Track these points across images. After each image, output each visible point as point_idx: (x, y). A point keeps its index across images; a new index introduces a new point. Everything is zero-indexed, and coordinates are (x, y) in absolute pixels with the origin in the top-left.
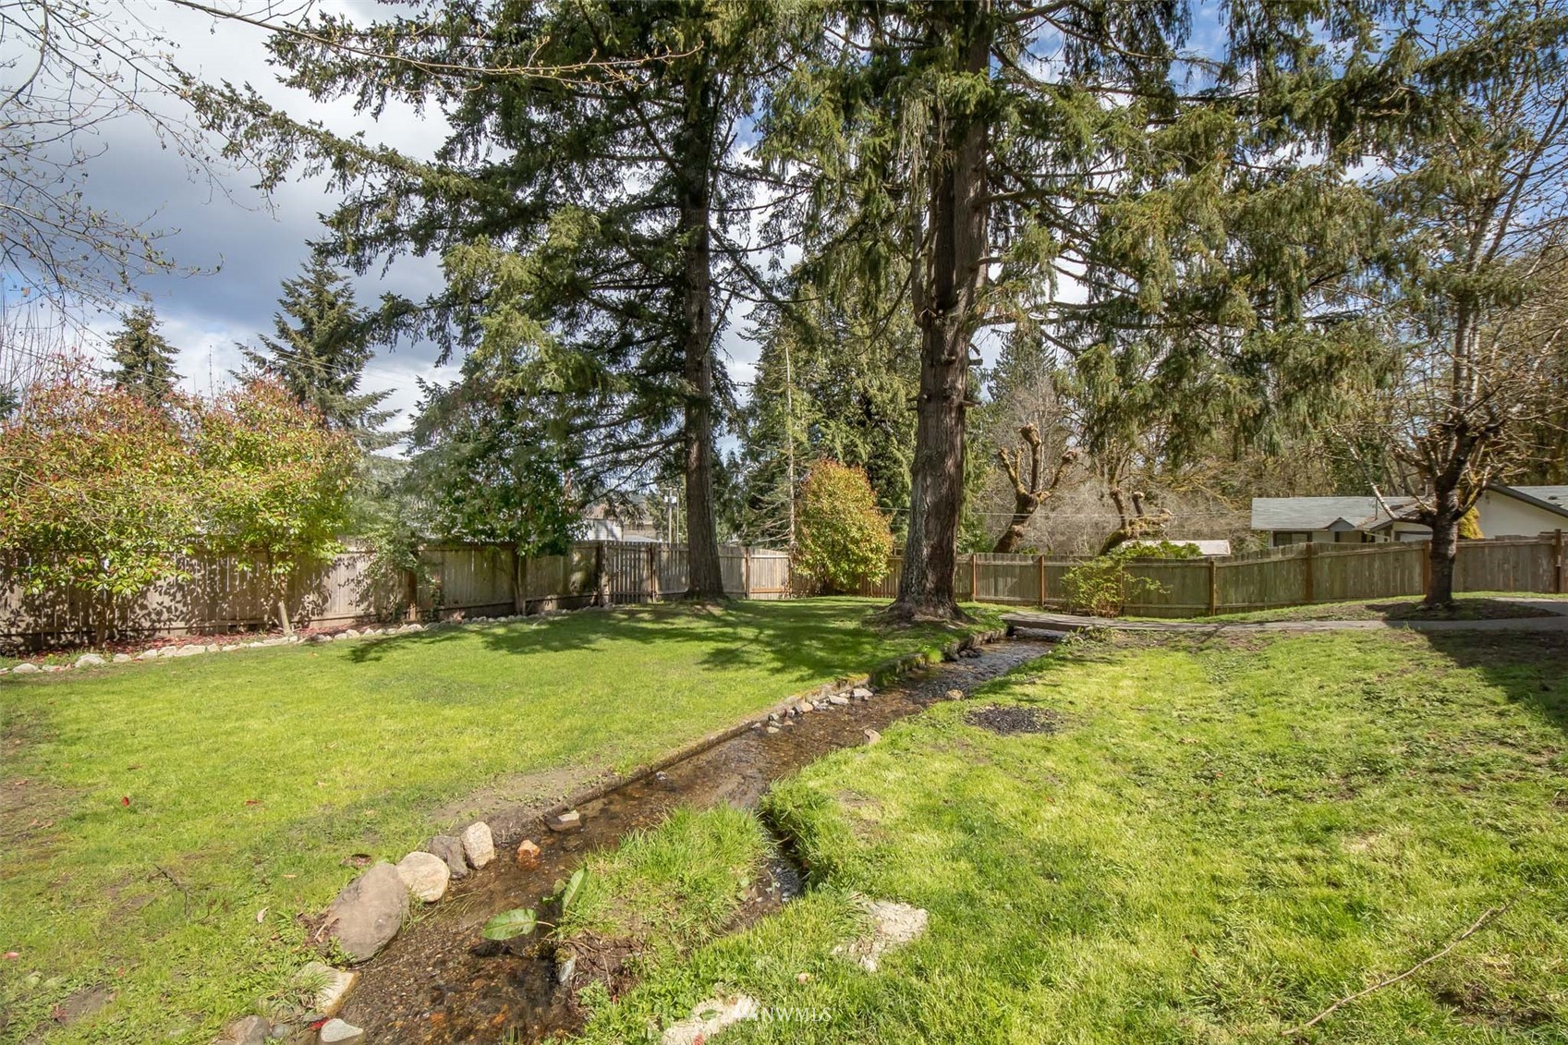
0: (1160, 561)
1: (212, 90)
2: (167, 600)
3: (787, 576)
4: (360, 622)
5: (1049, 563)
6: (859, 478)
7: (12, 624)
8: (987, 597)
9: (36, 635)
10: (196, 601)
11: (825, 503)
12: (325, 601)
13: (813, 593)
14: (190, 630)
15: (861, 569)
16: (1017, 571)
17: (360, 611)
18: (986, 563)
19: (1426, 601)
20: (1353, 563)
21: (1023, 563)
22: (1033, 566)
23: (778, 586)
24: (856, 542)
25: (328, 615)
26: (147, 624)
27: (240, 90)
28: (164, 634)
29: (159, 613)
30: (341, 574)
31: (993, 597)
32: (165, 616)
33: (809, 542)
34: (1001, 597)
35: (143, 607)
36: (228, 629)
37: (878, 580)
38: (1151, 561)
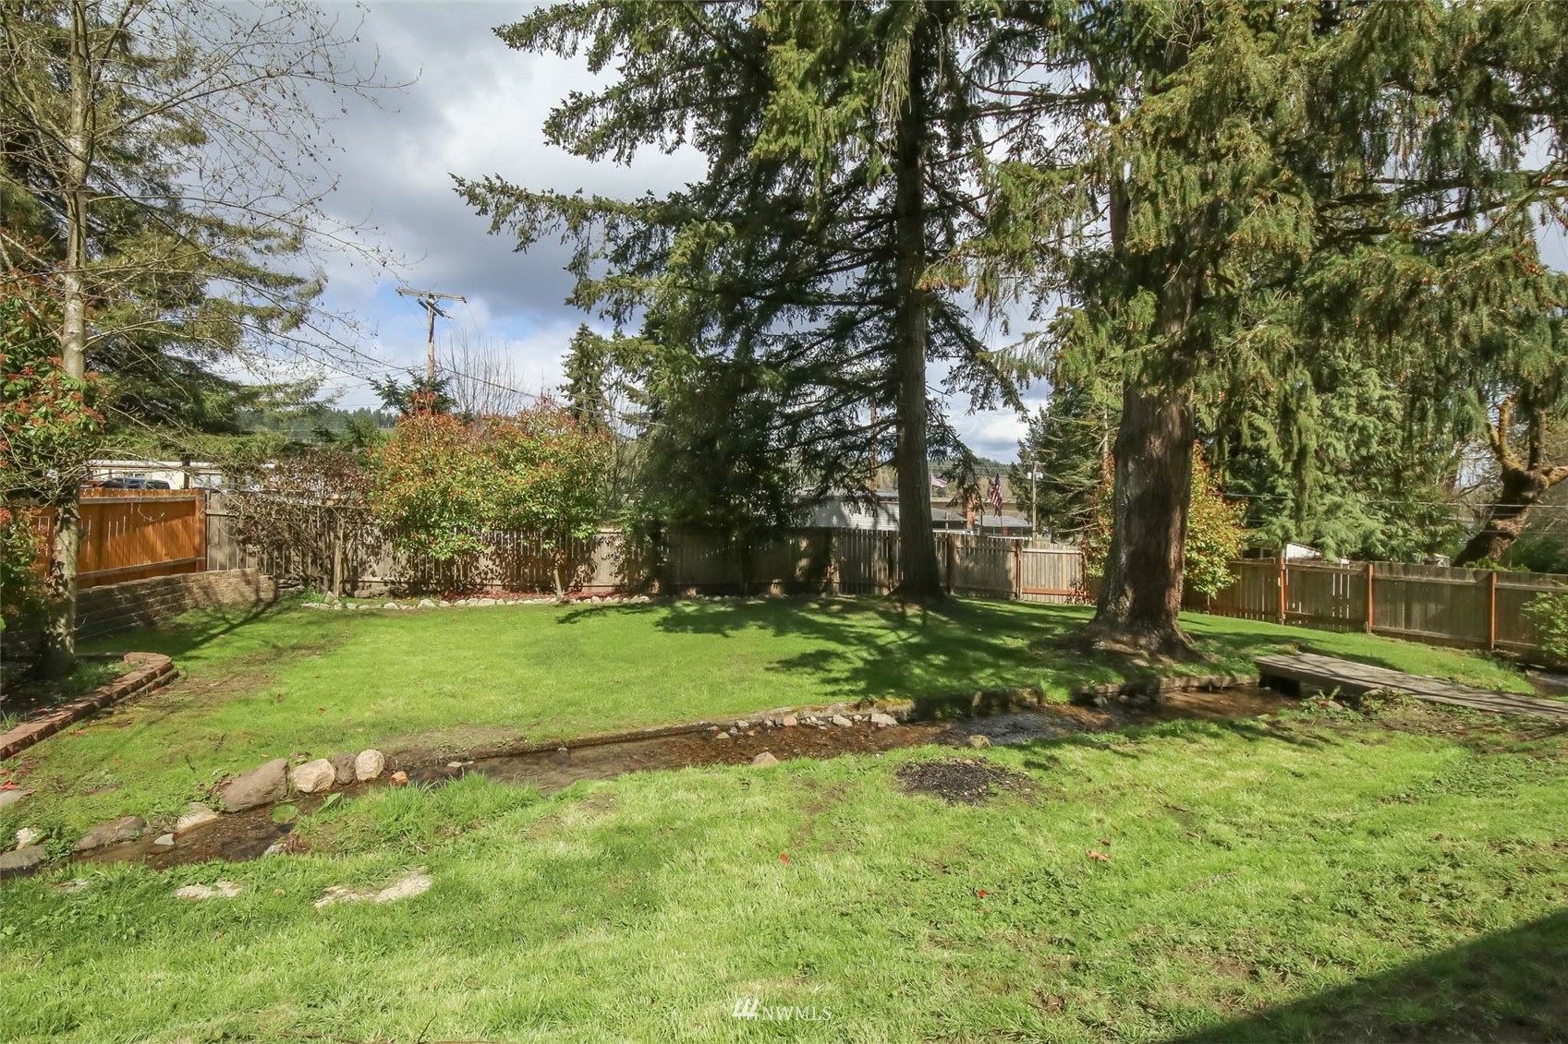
1: (478, 185)
2: (490, 563)
3: (1080, 580)
4: (618, 590)
5: (1507, 584)
7: (402, 575)
8: (1393, 629)
9: (415, 583)
10: (508, 565)
12: (593, 571)
14: (504, 586)
16: (1447, 593)
17: (617, 581)
21: (1458, 581)
22: (1475, 586)
23: (1065, 587)
25: (594, 583)
26: (478, 581)
27: (494, 180)
28: (488, 588)
29: (486, 573)
30: (604, 550)
31: (1402, 629)
32: (490, 576)
34: (1417, 631)
35: (477, 568)
36: (527, 589)
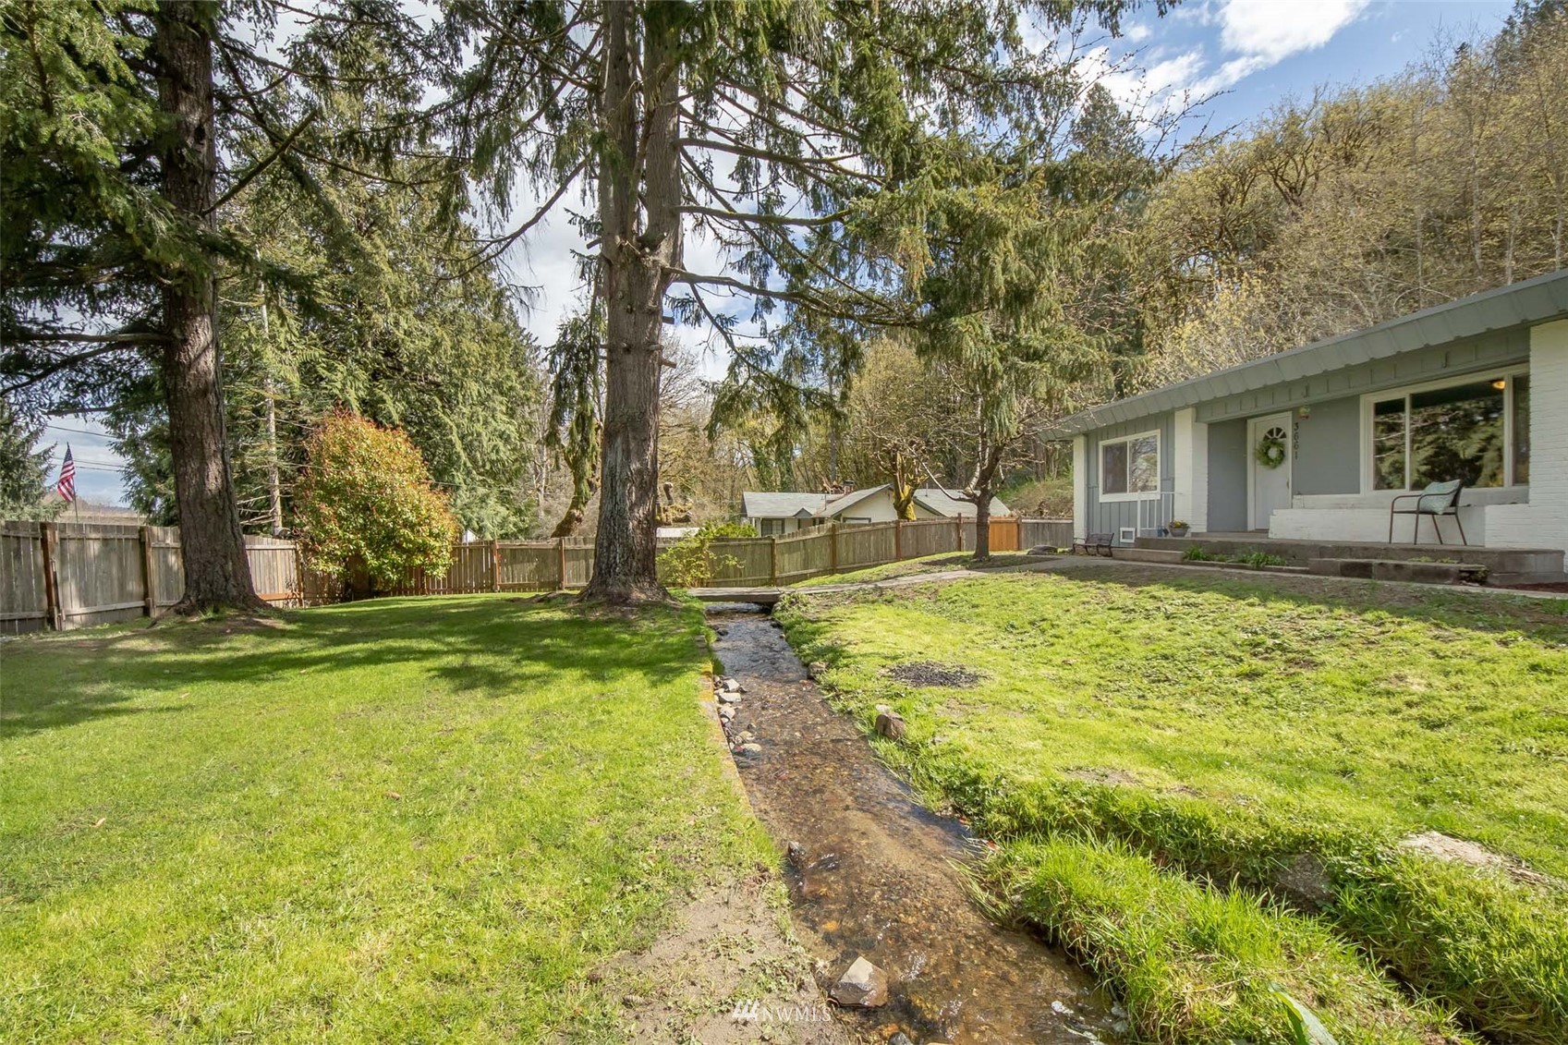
0: (734, 539)
3: (294, 575)
6: (400, 441)
11: (359, 473)
13: (332, 599)
15: (418, 560)
18: (576, 547)
19: (975, 556)
20: (859, 537)
23: (281, 590)
24: (412, 526)
33: (332, 526)
37: (440, 573)
38: (728, 540)
